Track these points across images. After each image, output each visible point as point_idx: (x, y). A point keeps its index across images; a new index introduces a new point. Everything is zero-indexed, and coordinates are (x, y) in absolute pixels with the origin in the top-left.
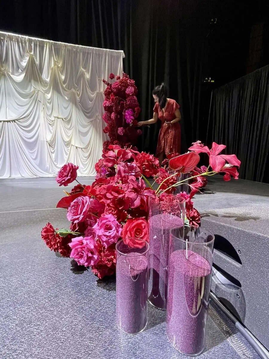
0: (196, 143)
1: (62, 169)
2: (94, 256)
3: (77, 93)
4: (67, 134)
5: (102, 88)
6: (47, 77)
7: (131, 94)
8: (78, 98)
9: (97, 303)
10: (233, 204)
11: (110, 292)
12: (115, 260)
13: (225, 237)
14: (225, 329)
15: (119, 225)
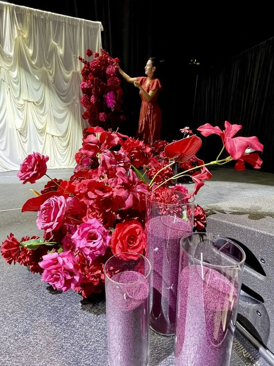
0: (184, 129)
1: (26, 160)
2: (75, 277)
3: (49, 72)
4: (41, 121)
5: (79, 67)
6: (10, 50)
7: (112, 75)
8: (51, 78)
9: (82, 337)
10: (223, 193)
11: (99, 316)
12: (103, 275)
13: (241, 242)
14: (244, 356)
15: (107, 233)
